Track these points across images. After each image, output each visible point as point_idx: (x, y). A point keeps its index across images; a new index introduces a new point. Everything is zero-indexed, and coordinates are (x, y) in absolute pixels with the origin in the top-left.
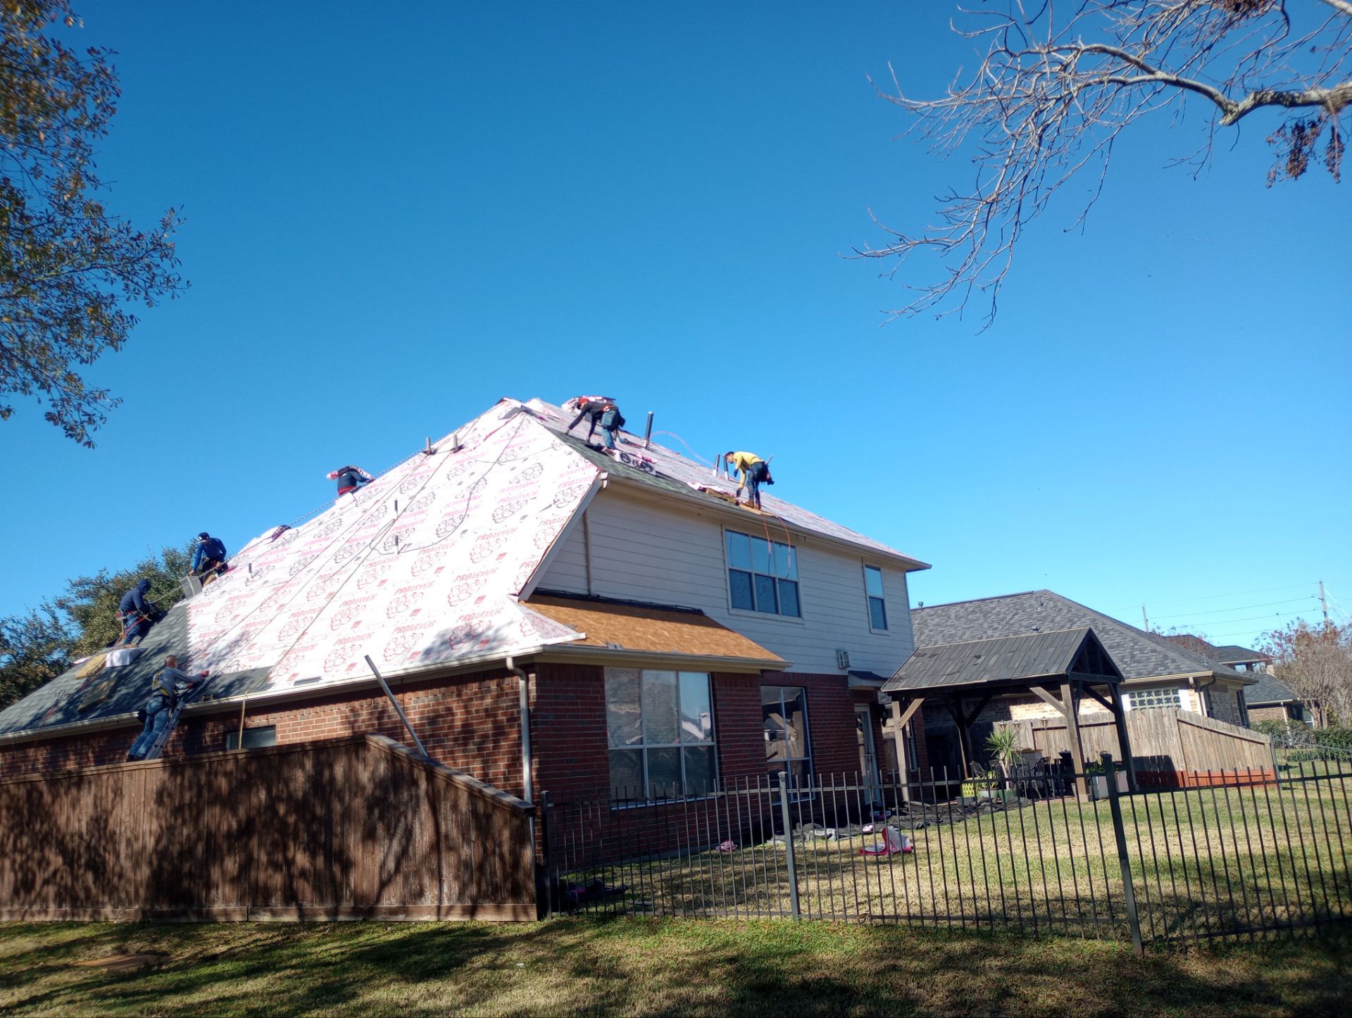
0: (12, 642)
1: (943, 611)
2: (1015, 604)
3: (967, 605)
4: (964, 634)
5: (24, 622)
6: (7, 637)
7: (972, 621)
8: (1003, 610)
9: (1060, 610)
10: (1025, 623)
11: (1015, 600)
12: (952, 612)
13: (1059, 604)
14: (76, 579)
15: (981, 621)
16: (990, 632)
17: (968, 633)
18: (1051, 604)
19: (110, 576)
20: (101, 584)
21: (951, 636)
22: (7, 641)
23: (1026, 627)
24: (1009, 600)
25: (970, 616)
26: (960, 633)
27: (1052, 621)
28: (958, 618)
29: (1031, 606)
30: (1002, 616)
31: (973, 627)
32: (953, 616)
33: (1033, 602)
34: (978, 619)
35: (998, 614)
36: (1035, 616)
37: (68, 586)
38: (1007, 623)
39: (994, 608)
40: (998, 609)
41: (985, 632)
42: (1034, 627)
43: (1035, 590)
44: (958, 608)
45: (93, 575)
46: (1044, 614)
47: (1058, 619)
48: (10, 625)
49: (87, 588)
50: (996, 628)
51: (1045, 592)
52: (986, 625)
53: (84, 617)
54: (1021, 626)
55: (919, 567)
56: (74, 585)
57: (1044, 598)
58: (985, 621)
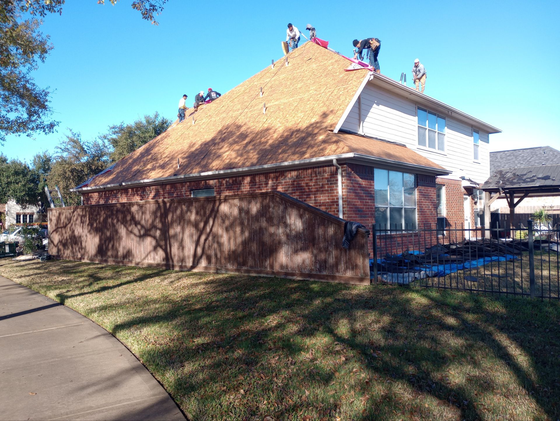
0: (87, 151)
1: (493, 154)
2: (532, 152)
3: (506, 152)
4: (505, 165)
5: (92, 143)
6: (86, 149)
7: (509, 160)
8: (525, 155)
9: (556, 156)
10: (537, 161)
11: (532, 150)
12: (499, 155)
13: (555, 153)
14: (112, 126)
15: (514, 160)
16: (519, 165)
17: (507, 165)
18: (551, 153)
19: (125, 126)
20: (121, 129)
21: (498, 166)
22: (86, 151)
23: (538, 163)
24: (528, 151)
25: (508, 158)
26: (503, 165)
27: (552, 161)
28: (501, 158)
29: (540, 154)
30: (525, 158)
31: (509, 163)
32: (499, 157)
33: (542, 152)
34: (512, 159)
35: (523, 157)
36: (543, 158)
37: (109, 128)
38: (528, 161)
39: (521, 154)
40: (523, 155)
41: (516, 165)
42: (543, 163)
43: (542, 146)
44: (501, 153)
45: (118, 124)
46: (547, 157)
47: (555, 160)
48: (86, 144)
49: (116, 130)
50: (522, 163)
51: (548, 147)
52: (516, 162)
53: (115, 142)
54: (535, 162)
55: (496, 131)
56: (111, 128)
57: (546, 150)
58: (516, 160)
